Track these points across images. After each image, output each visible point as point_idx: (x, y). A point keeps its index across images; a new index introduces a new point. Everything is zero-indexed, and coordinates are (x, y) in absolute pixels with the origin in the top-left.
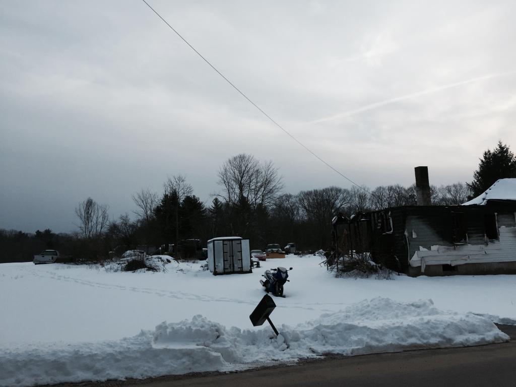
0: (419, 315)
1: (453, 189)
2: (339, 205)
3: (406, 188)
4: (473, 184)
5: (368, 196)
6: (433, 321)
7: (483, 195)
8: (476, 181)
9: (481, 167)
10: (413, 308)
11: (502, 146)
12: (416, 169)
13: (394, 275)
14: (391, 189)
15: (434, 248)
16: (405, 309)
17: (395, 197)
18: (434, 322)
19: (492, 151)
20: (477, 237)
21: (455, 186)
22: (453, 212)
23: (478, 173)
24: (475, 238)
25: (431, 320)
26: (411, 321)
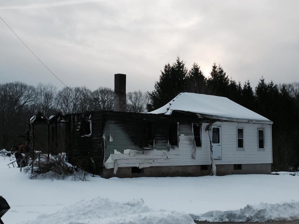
0: (134, 212)
1: (134, 96)
2: (23, 102)
3: (92, 91)
4: (153, 93)
5: (55, 96)
6: (148, 217)
7: (167, 106)
8: (156, 91)
9: (162, 78)
10: (129, 207)
11: (180, 62)
12: (116, 75)
13: (89, 177)
14: (78, 90)
15: (126, 151)
16: (122, 207)
17: (81, 99)
18: (150, 218)
19: (171, 65)
20: (162, 143)
21: (136, 93)
22: (145, 119)
23: (158, 83)
24: (160, 144)
25: (147, 217)
26: (131, 218)
